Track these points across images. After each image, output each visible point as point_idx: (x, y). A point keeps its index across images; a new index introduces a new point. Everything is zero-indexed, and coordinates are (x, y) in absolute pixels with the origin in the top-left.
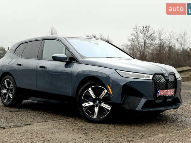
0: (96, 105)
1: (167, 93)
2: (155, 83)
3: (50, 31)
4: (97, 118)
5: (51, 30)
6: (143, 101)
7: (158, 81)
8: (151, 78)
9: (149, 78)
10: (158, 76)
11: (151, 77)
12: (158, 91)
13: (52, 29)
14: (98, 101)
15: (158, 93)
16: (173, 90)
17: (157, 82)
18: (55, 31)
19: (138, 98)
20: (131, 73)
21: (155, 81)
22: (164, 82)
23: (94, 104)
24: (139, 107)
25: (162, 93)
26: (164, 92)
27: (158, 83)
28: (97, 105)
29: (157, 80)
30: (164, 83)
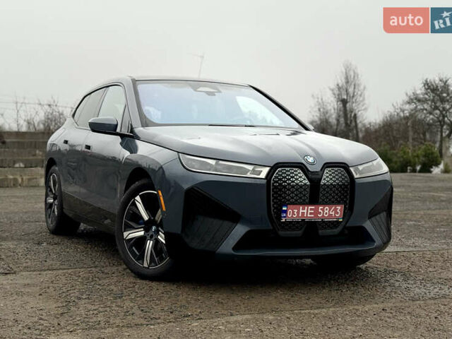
0: (148, 237)
1: (316, 212)
2: (276, 187)
3: (342, 72)
4: (148, 268)
5: (346, 70)
6: (240, 230)
7: (285, 182)
8: (263, 175)
9: (259, 174)
10: (288, 171)
11: (264, 172)
12: (284, 208)
13: (348, 68)
14: (154, 228)
15: (285, 212)
16: (339, 208)
17: (280, 184)
18: (354, 73)
19: (226, 224)
20: (212, 162)
21: (277, 182)
22: (305, 184)
23: (147, 234)
24: (227, 247)
25: (297, 213)
26: (305, 211)
27: (285, 187)
28: (151, 237)
29: (281, 180)
30: (304, 187)
